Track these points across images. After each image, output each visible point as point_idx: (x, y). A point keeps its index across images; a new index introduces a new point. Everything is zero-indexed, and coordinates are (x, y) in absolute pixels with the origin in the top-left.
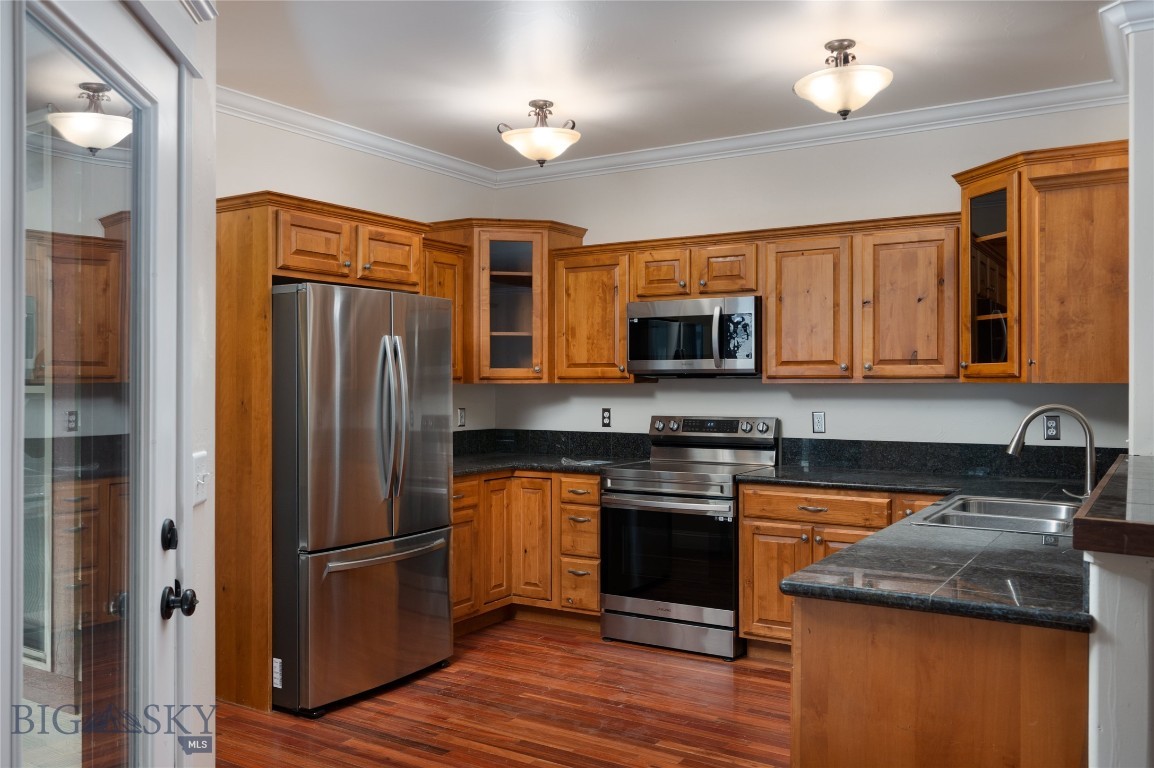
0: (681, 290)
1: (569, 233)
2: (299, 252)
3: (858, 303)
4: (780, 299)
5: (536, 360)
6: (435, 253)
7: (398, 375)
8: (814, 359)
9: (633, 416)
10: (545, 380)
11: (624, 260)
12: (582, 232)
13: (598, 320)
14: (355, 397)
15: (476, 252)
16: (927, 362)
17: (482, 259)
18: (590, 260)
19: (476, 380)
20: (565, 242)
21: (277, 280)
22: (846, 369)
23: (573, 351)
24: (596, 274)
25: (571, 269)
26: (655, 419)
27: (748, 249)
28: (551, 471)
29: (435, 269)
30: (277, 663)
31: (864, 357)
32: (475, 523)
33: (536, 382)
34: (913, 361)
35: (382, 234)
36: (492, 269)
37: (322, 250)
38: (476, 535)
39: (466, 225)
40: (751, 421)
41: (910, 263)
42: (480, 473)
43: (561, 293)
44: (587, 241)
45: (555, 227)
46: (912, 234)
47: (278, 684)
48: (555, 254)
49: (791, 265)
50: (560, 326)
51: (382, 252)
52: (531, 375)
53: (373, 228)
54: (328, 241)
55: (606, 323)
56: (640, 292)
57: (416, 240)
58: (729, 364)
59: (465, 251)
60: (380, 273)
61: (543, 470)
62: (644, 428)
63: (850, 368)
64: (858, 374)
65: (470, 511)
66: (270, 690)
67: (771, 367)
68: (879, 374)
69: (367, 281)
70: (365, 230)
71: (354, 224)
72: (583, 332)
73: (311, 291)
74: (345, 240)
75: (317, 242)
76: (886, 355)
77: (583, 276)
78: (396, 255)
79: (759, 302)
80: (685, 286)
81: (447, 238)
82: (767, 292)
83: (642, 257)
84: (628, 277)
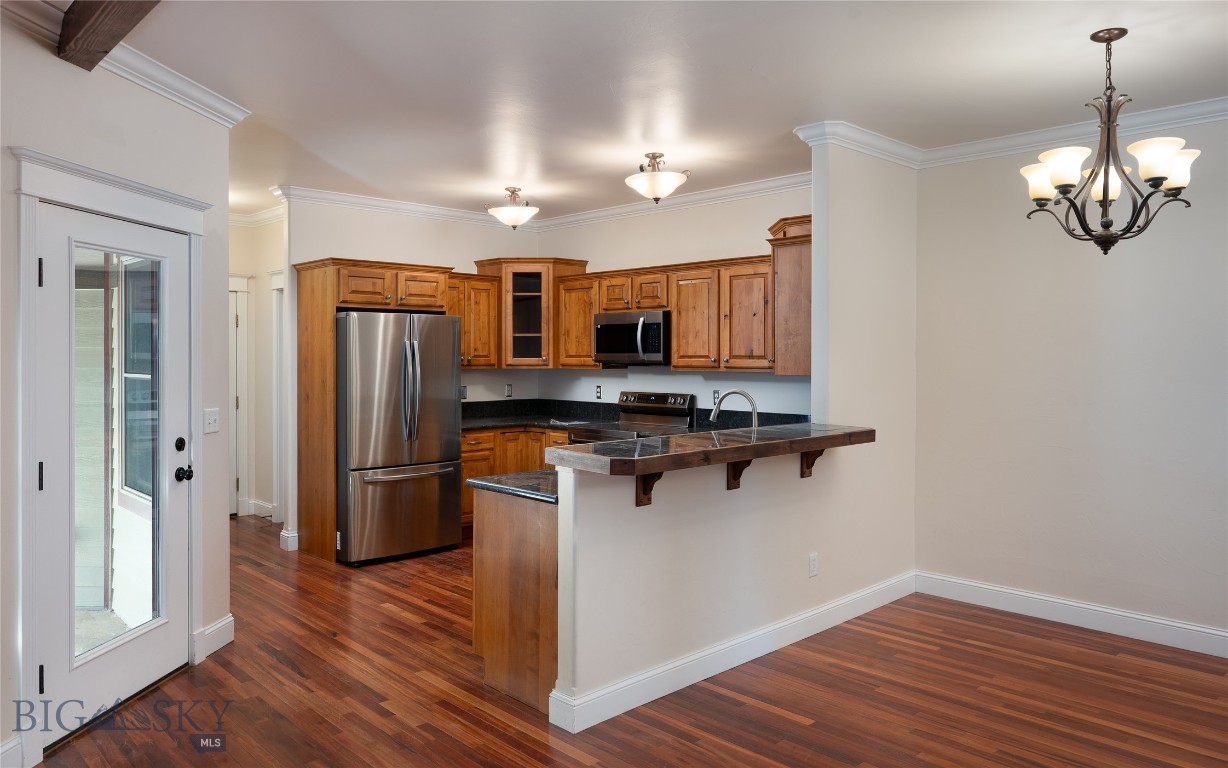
0: (626, 306)
1: (572, 265)
2: (353, 292)
3: (722, 317)
4: (679, 313)
5: (543, 353)
6: (473, 283)
8: (698, 354)
10: (551, 366)
11: (596, 284)
12: (585, 263)
13: (581, 325)
15: (504, 280)
16: (759, 357)
17: (508, 284)
18: (576, 283)
19: (504, 366)
20: (569, 271)
21: (339, 310)
22: (715, 361)
23: (569, 346)
24: (584, 293)
25: (568, 290)
26: (623, 394)
27: (662, 277)
28: (544, 427)
29: (473, 293)
30: (339, 533)
31: (726, 353)
32: (491, 460)
33: (545, 367)
34: (751, 357)
35: (415, 277)
36: (514, 291)
37: (370, 289)
40: (675, 396)
41: (749, 289)
42: (494, 428)
43: (561, 307)
44: (589, 270)
45: (557, 261)
46: (748, 269)
47: (339, 548)
48: (559, 280)
49: (685, 289)
50: (561, 328)
51: (415, 288)
52: (541, 363)
53: (408, 273)
54: (374, 284)
55: (585, 328)
56: (604, 307)
57: (442, 278)
58: (649, 356)
59: (498, 279)
60: (414, 301)
61: (540, 427)
62: (614, 400)
63: (718, 360)
64: (722, 365)
65: (487, 453)
66: (334, 550)
67: (675, 360)
68: (733, 365)
69: (404, 306)
70: (403, 275)
71: (395, 272)
72: (574, 334)
73: (357, 315)
74: (388, 282)
75: (366, 285)
76: (736, 353)
77: (574, 295)
78: (427, 288)
79: (666, 314)
80: (628, 303)
81: (489, 271)
82: (672, 308)
83: (606, 283)
84: (599, 297)
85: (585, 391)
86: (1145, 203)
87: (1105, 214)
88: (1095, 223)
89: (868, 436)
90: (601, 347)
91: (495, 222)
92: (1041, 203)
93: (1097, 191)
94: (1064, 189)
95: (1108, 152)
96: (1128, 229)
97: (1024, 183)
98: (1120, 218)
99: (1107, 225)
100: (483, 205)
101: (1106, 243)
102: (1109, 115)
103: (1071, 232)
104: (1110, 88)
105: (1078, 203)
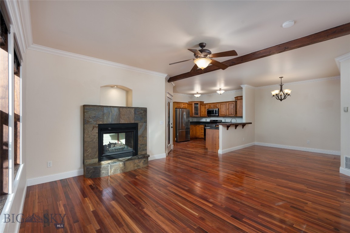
2: (177, 106)
3: (227, 109)
5: (199, 114)
7: (185, 117)
8: (223, 114)
9: (208, 120)
10: (200, 116)
12: (204, 102)
14: (182, 118)
16: (233, 114)
17: (193, 105)
18: (204, 105)
19: (193, 116)
20: (202, 103)
21: (176, 109)
23: (202, 114)
24: (204, 106)
25: (202, 106)
26: (211, 120)
29: (189, 106)
31: (228, 114)
34: (231, 114)
35: (184, 104)
37: (179, 106)
38: (193, 130)
39: (192, 102)
40: (219, 120)
41: (231, 105)
42: (193, 125)
43: (201, 108)
45: (201, 102)
46: (231, 103)
47: (176, 140)
48: (200, 104)
49: (222, 105)
50: (201, 111)
51: (184, 106)
52: (198, 116)
55: (205, 111)
57: (187, 104)
58: (216, 115)
59: (192, 104)
60: (184, 107)
62: (209, 121)
64: (227, 116)
65: (192, 128)
67: (220, 115)
68: (229, 116)
69: (183, 108)
70: (182, 104)
72: (203, 112)
73: (178, 109)
77: (203, 106)
78: (185, 106)
79: (219, 109)
80: (212, 107)
81: (190, 103)
82: (219, 108)
83: (208, 105)
84: (207, 107)
85: (204, 120)
86: (286, 96)
87: (281, 97)
88: (280, 98)
89: (251, 123)
90: (208, 114)
91: (195, 97)
92: (274, 96)
93: (280, 94)
94: (277, 95)
95: (281, 90)
96: (284, 99)
97: (272, 93)
98: (283, 97)
99: (281, 98)
100: (193, 94)
101: (281, 100)
102: (281, 86)
103: (277, 99)
104: (282, 83)
105: (278, 96)
